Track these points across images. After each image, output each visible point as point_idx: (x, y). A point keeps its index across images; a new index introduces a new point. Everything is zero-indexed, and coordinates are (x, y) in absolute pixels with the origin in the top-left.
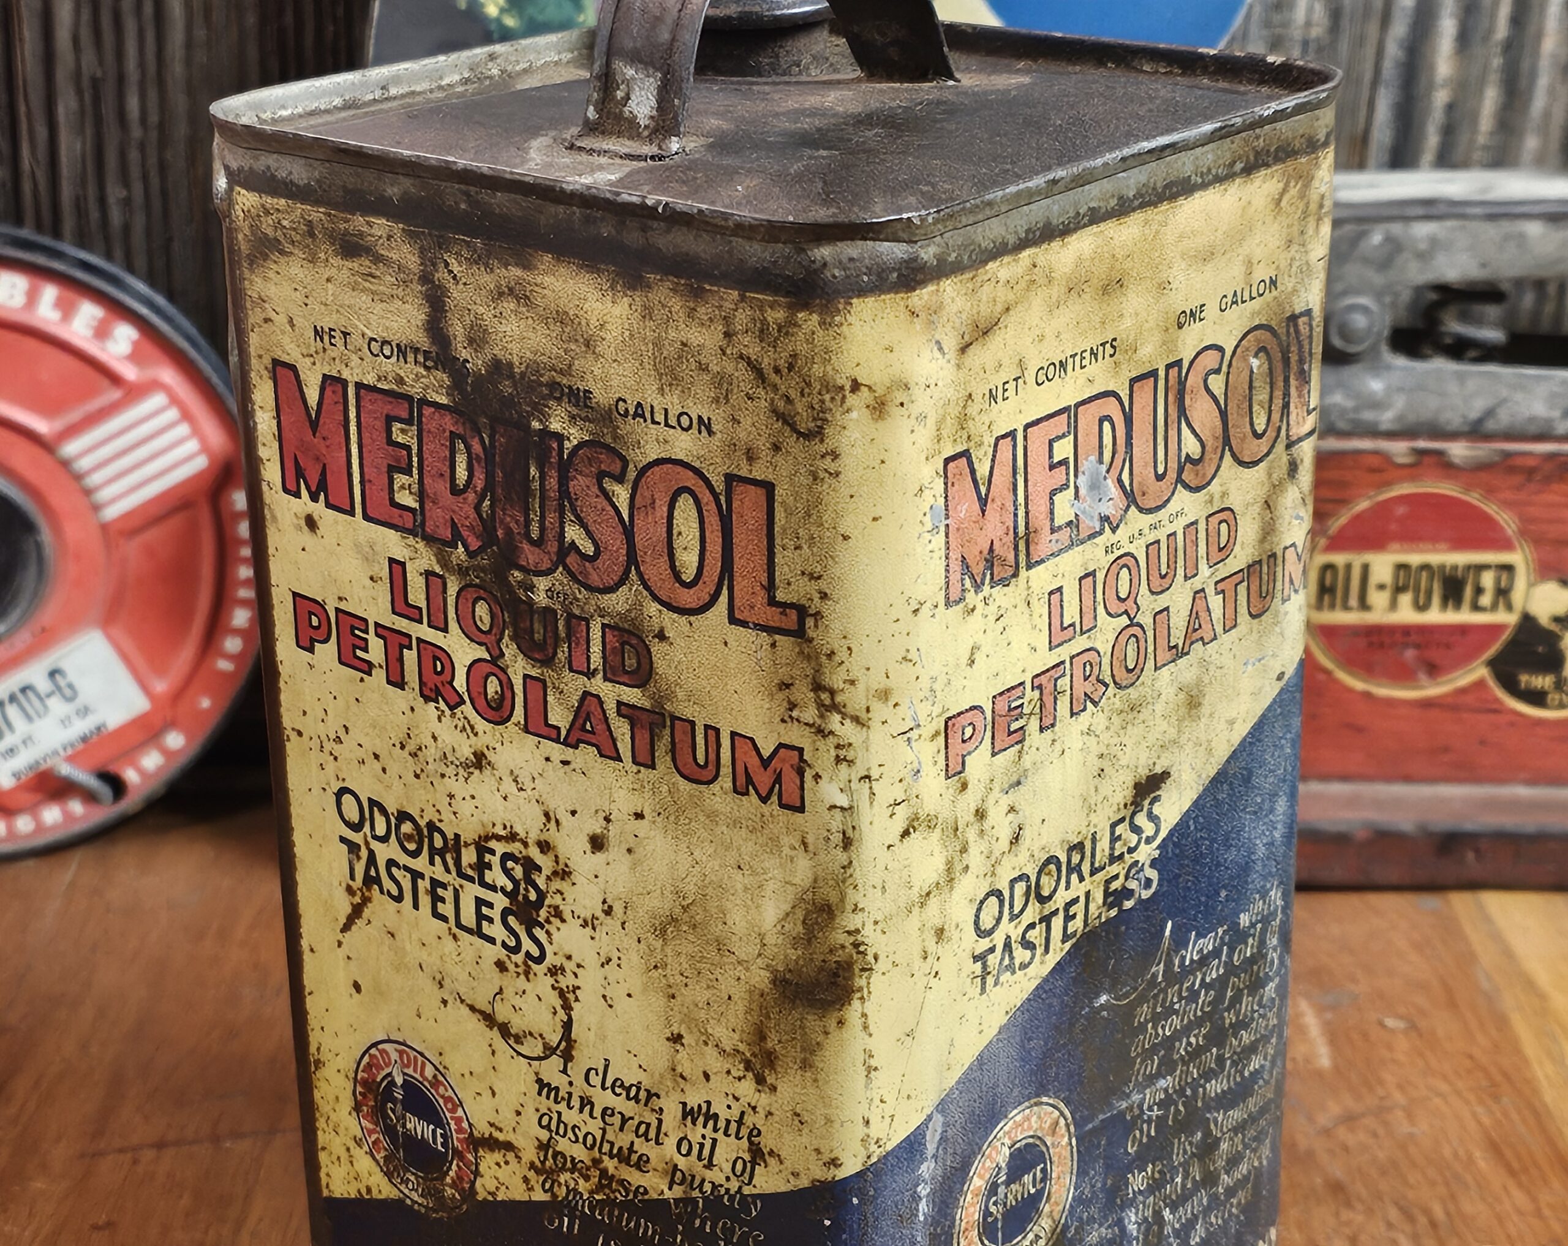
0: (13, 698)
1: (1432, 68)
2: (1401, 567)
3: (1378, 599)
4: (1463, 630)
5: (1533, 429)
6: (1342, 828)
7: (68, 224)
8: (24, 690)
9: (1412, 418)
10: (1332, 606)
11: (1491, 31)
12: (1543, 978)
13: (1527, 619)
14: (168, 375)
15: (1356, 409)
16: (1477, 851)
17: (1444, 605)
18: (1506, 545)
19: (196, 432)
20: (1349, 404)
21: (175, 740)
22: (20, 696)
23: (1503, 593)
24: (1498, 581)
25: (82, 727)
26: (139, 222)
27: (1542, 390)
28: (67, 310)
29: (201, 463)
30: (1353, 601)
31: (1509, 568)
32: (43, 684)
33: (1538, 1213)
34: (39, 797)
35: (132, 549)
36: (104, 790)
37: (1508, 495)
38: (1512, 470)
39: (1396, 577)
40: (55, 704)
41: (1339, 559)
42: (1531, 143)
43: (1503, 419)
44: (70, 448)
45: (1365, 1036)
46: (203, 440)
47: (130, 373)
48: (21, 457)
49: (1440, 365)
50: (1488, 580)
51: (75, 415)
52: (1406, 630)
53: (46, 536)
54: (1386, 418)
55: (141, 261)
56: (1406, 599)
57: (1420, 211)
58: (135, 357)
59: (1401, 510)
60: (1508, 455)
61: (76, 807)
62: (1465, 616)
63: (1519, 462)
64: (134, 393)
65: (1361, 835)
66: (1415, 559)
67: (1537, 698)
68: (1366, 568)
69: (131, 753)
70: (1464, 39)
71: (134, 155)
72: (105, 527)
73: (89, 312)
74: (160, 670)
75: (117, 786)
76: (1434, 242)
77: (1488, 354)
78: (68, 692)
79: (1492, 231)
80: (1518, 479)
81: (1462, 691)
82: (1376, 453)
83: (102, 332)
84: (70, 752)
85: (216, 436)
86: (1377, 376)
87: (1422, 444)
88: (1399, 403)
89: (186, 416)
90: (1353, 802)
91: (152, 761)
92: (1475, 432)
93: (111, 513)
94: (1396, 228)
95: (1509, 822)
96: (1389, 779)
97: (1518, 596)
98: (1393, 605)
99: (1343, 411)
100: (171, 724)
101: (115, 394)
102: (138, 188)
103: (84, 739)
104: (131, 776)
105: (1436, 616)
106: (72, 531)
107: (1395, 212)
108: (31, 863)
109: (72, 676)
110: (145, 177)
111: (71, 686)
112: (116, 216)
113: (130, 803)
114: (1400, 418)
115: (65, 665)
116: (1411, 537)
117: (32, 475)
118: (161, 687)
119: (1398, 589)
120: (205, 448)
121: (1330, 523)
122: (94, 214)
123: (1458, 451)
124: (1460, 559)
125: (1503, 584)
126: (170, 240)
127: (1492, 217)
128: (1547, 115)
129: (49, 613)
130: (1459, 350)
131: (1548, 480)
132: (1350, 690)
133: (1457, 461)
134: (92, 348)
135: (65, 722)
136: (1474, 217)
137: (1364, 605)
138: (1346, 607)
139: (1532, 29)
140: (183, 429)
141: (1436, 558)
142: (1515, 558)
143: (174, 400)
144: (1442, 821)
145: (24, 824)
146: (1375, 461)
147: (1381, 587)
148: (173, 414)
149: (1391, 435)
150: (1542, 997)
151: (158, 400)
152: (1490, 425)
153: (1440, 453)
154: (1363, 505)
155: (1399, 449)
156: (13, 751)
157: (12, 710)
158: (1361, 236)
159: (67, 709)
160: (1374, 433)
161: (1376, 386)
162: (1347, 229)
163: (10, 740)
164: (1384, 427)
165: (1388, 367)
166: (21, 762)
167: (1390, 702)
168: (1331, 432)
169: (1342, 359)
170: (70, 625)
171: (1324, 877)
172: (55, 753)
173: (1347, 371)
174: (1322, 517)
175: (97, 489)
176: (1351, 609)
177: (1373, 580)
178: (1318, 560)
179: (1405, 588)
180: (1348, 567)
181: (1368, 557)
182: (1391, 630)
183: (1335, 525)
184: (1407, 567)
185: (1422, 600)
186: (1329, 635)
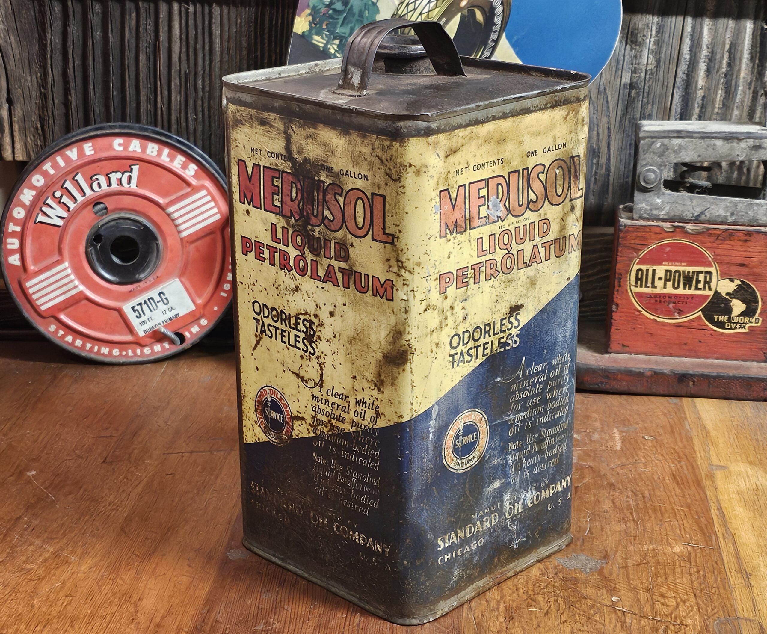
0: (145, 302)
1: (697, 82)
2: (667, 271)
3: (659, 284)
4: (692, 296)
5: (720, 220)
6: (641, 370)
7: (174, 127)
8: (149, 299)
9: (671, 214)
10: (641, 286)
11: (720, 67)
12: (710, 426)
13: (716, 292)
14: (208, 183)
15: (651, 210)
16: (694, 381)
18: (710, 265)
19: (217, 205)
20: (648, 208)
21: (204, 322)
22: (148, 301)
23: (707, 283)
24: (705, 277)
25: (170, 314)
26: (200, 128)
27: (722, 205)
28: (172, 158)
29: (218, 217)
30: (649, 284)
31: (710, 273)
32: (157, 298)
33: (684, 496)
34: (153, 340)
35: (191, 248)
36: (177, 340)
37: (709, 245)
38: (710, 235)
39: (666, 275)
40: (160, 305)
41: (644, 267)
42: (736, 112)
43: (708, 215)
44: (171, 210)
45: (636, 441)
46: (219, 208)
47: (194, 182)
48: (153, 211)
49: (684, 194)
50: (701, 277)
51: (173, 197)
52: (670, 296)
53: (160, 241)
54: (662, 214)
55: (200, 142)
56: (670, 284)
57: (675, 135)
58: (195, 176)
59: (667, 249)
60: (708, 229)
61: (167, 345)
62: (693, 292)
63: (713, 232)
64: (195, 190)
65: (649, 374)
66: (673, 269)
67: (721, 325)
68: (654, 271)
69: (188, 326)
70: (708, 71)
71: (199, 103)
72: (182, 239)
73: (180, 159)
74: (200, 296)
75: (182, 338)
76: (680, 145)
77: (704, 191)
78: (165, 301)
79: (703, 143)
80: (713, 239)
81: (692, 321)
82: (658, 226)
83: (184, 167)
84: (165, 324)
85: (224, 208)
86: (658, 198)
87: (676, 224)
88: (668, 207)
89: (213, 199)
90: (648, 362)
91: (195, 329)
92: (697, 220)
93: (184, 234)
94: (666, 141)
95: (706, 371)
96: (663, 355)
97: (713, 284)
98: (665, 287)
99: (646, 210)
100: (202, 316)
101: (189, 190)
102: (200, 116)
103: (170, 319)
104: (187, 335)
105: (680, 291)
106: (170, 240)
107: (666, 135)
108: (149, 365)
109: (167, 296)
110: (203, 111)
111: (166, 298)
112: (191, 127)
113: (186, 345)
114: (667, 214)
115: (164, 291)
116: (671, 260)
117: (155, 218)
118: (199, 301)
119: (667, 280)
120: (220, 212)
121: (640, 253)
122: (184, 124)
123: (689, 227)
124: (691, 269)
125: (708, 280)
126: (211, 134)
127: (702, 138)
128: (742, 101)
129: (160, 272)
130: (692, 189)
131: (725, 239)
132: (648, 319)
133: (689, 231)
134: (181, 172)
135: (164, 312)
136: (696, 138)
137: (653, 286)
138: (646, 287)
139: (737, 68)
140: (212, 204)
141: (681, 269)
142: (712, 269)
143: (209, 193)
144: (680, 370)
145: (147, 350)
146: (658, 230)
147: (660, 279)
148: (209, 198)
149: (664, 220)
150: (708, 432)
151: (204, 192)
152: (703, 217)
153: (684, 227)
154: (653, 247)
155: (667, 226)
156: (144, 322)
157: (145, 307)
158: (653, 142)
159: (165, 307)
160: (658, 220)
161: (659, 201)
162: (647, 140)
163: (143, 318)
164: (661, 217)
165: (663, 194)
166: (147, 327)
167: (664, 324)
168: (641, 218)
169: (645, 190)
170: (168, 276)
171: (634, 389)
172: (160, 324)
173: (647, 195)
174: (637, 251)
175: (180, 225)
176: (648, 287)
177: (657, 277)
178: (636, 267)
179: (669, 280)
180: (647, 270)
181: (655, 267)
182: (664, 296)
183: (642, 254)
184: (670, 271)
185: (676, 286)
186: (640, 296)
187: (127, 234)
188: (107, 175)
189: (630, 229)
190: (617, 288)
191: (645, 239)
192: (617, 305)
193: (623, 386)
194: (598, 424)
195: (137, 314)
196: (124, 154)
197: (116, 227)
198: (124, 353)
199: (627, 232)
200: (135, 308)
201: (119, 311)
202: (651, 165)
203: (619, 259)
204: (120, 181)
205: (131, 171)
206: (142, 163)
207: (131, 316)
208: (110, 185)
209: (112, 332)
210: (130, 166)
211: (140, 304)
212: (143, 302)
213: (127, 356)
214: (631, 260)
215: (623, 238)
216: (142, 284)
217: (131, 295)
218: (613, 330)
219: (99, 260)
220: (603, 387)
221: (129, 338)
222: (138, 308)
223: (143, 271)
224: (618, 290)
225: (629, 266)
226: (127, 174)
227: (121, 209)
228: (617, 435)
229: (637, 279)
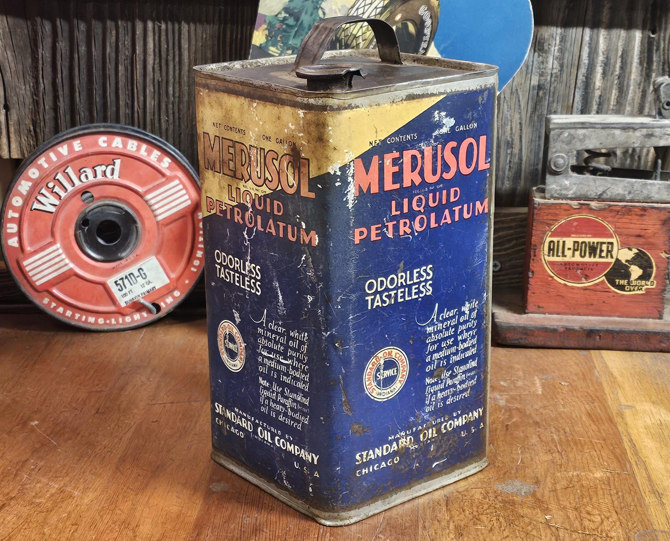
0: (126, 277)
1: (595, 83)
2: (575, 242)
4: (597, 264)
5: (619, 198)
6: (555, 327)
7: (149, 127)
8: (130, 275)
9: (578, 193)
10: (553, 255)
11: (614, 71)
12: (616, 373)
13: (617, 260)
14: (180, 174)
15: (561, 190)
16: (600, 336)
17: (590, 256)
19: (188, 193)
20: (558, 188)
21: (177, 293)
22: (128, 277)
23: (609, 252)
24: (608, 247)
25: (148, 287)
26: (171, 127)
27: (621, 185)
28: (149, 153)
29: (189, 202)
30: (560, 254)
31: (612, 243)
32: (136, 273)
33: (599, 431)
34: (133, 310)
35: (166, 230)
36: (154, 309)
37: (610, 219)
38: (611, 211)
39: (574, 246)
40: (139, 279)
41: (555, 239)
42: (628, 108)
43: (609, 194)
44: (148, 197)
45: (555, 387)
46: (190, 196)
47: (168, 173)
48: (133, 199)
49: (588, 176)
50: (604, 247)
51: (150, 186)
52: (578, 264)
53: (139, 224)
54: (570, 193)
55: (171, 140)
56: (577, 253)
57: (581, 126)
58: (169, 168)
59: (575, 224)
60: (610, 206)
61: (145, 314)
62: (597, 259)
63: (614, 208)
64: (170, 179)
65: (561, 330)
66: (580, 240)
67: (622, 288)
68: (564, 242)
69: (163, 297)
70: (604, 74)
71: (170, 106)
72: (158, 222)
73: (156, 153)
74: (173, 271)
75: (158, 308)
76: (585, 135)
77: (605, 173)
78: (144, 276)
79: (604, 133)
80: (613, 214)
81: (597, 284)
82: (567, 204)
83: (160, 160)
84: (143, 295)
85: (194, 194)
86: (567, 179)
87: (582, 202)
88: (575, 188)
89: (185, 188)
90: (561, 320)
91: (169, 300)
92: (599, 198)
93: (160, 218)
94: (572, 131)
95: (610, 327)
96: (573, 314)
97: (614, 253)
98: (573, 256)
99: (556, 191)
100: (176, 288)
101: (164, 180)
102: (171, 117)
103: (148, 292)
104: (162, 305)
105: (587, 259)
106: (148, 224)
107: (572, 126)
108: (130, 332)
109: (145, 271)
110: (174, 113)
111: (144, 274)
112: (164, 126)
113: (162, 314)
114: (575, 193)
115: (143, 267)
116: (578, 233)
117: (135, 205)
118: (173, 276)
119: (575, 250)
120: (190, 198)
121: (552, 227)
122: (157, 125)
123: (594, 204)
124: (596, 240)
125: (610, 249)
126: (181, 133)
127: (603, 128)
128: (633, 99)
129: (139, 250)
130: (595, 172)
131: (623, 214)
132: (560, 284)
133: (594, 208)
134: (157, 165)
135: (143, 286)
136: (598, 128)
137: (564, 256)
138: (558, 256)
139: (628, 70)
140: (184, 192)
141: (587, 240)
142: (613, 240)
143: (181, 182)
144: (588, 326)
145: (128, 319)
146: (566, 207)
147: (569, 249)
148: (181, 187)
149: (571, 199)
150: (615, 378)
151: (177, 182)
152: (605, 196)
153: (589, 205)
154: (562, 221)
155: (574, 203)
156: (125, 295)
157: (126, 281)
158: (561, 133)
159: (144, 281)
160: (567, 198)
161: (567, 182)
162: (556, 131)
163: (125, 291)
164: (569, 196)
165: (571, 177)
166: (128, 298)
167: (573, 288)
168: (552, 197)
169: (555, 173)
170: (146, 254)
171: (549, 344)
172: (139, 296)
173: (557, 177)
174: (549, 225)
175: (156, 210)
176: (559, 256)
177: (567, 247)
178: (548, 239)
179: (577, 250)
180: (558, 242)
181: (564, 239)
182: (573, 263)
183: (554, 228)
184: (577, 242)
185: (583, 255)
186: (552, 264)
187: (110, 218)
188: (93, 168)
189: (544, 207)
190: (532, 257)
191: (556, 215)
192: (533, 272)
193: (540, 341)
194: (521, 373)
195: (119, 287)
196: (108, 150)
197: (102, 212)
198: (108, 322)
199: (540, 209)
200: (118, 283)
201: (104, 285)
202: (560, 152)
203: (534, 232)
204: (104, 173)
205: (114, 164)
206: (124, 157)
207: (114, 289)
208: (95, 176)
209: (97, 304)
210: (113, 160)
211: (122, 279)
212: (124, 277)
213: (110, 324)
214: (544, 233)
215: (537, 214)
216: (123, 262)
217: (114, 271)
218: (530, 293)
219: (86, 242)
220: (523, 342)
221: (112, 308)
222: (120, 282)
223: (125, 250)
224: (533, 260)
225: (542, 238)
226: (110, 167)
227: (106, 197)
228: (538, 382)
229: (550, 249)
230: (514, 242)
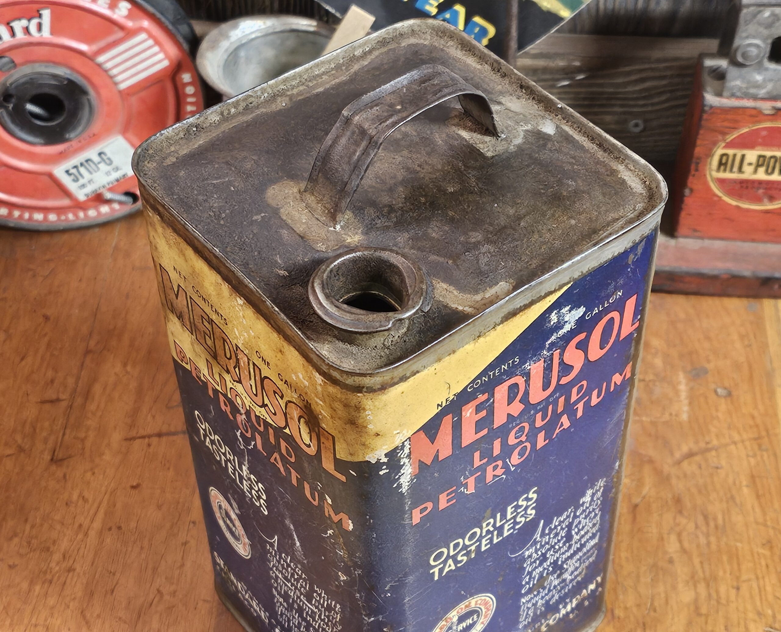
0: (82, 164)
2: (760, 156)
3: (748, 169)
6: (715, 272)
8: (87, 161)
9: (775, 93)
10: (725, 170)
14: (146, 24)
15: (747, 88)
16: (780, 285)
19: (162, 49)
20: (744, 86)
22: (85, 164)
25: (116, 175)
29: (166, 63)
30: (735, 169)
32: (96, 159)
34: (97, 203)
35: (134, 100)
36: (128, 199)
39: (758, 160)
40: (102, 166)
41: (731, 152)
44: (101, 59)
45: (706, 399)
46: (166, 52)
47: (127, 24)
48: (78, 62)
51: (102, 44)
52: (760, 182)
53: (92, 96)
54: (762, 92)
56: (762, 170)
58: (129, 16)
59: (764, 133)
61: (115, 206)
64: (131, 33)
65: (725, 277)
66: (768, 153)
68: (743, 156)
72: (120, 92)
75: (133, 195)
78: (108, 161)
82: (755, 108)
83: (112, 5)
84: (111, 185)
85: (172, 51)
86: (759, 73)
88: (769, 86)
89: (157, 42)
90: (724, 255)
93: (123, 86)
94: (778, 10)
98: (755, 171)
99: (740, 89)
101: (122, 34)
103: (117, 180)
105: (774, 177)
106: (104, 92)
108: (97, 230)
109: (109, 155)
111: (109, 159)
114: (768, 93)
115: (106, 150)
116: (767, 145)
117: (83, 70)
119: (758, 165)
120: (167, 56)
121: (727, 137)
129: (96, 128)
132: (730, 205)
134: (108, 14)
135: (108, 173)
137: (740, 170)
138: (731, 171)
140: (156, 49)
141: (778, 154)
143: (151, 36)
144: (764, 271)
145: (92, 213)
146: (754, 112)
147: (750, 164)
148: (151, 42)
149: (763, 99)
151: (142, 36)
154: (745, 130)
155: (766, 106)
156: (83, 186)
157: (82, 170)
158: (760, 12)
159: (108, 168)
160: (755, 98)
161: (759, 78)
162: (752, 9)
163: (81, 181)
164: (760, 96)
165: (767, 69)
166: (89, 189)
167: (748, 210)
168: (733, 95)
169: (742, 66)
170: (107, 131)
172: (104, 187)
173: (744, 70)
174: (724, 134)
175: (115, 76)
176: (734, 172)
177: (746, 161)
178: (719, 152)
179: (762, 165)
180: (735, 155)
181: (745, 152)
182: (753, 182)
183: (730, 138)
184: (764, 157)
185: (770, 170)
186: (721, 182)
187: (47, 90)
188: (8, 24)
189: (719, 111)
190: (693, 172)
191: (736, 121)
192: (692, 190)
193: (691, 288)
195: (72, 177)
197: (32, 83)
198: (63, 218)
199: (713, 113)
200: (70, 172)
201: (51, 176)
202: (754, 37)
203: (699, 142)
204: (27, 30)
205: (40, 16)
206: (55, 7)
207: (66, 181)
208: (13, 34)
210: (38, 11)
211: (76, 167)
212: (79, 165)
213: (67, 220)
214: (715, 144)
215: (707, 120)
216: (74, 144)
217: (61, 157)
218: (683, 214)
219: (14, 121)
221: (66, 202)
222: (74, 171)
223: (74, 128)
224: (694, 175)
225: (711, 150)
226: (35, 22)
227: (34, 62)
228: (683, 388)
229: (720, 164)
230: (668, 95)
